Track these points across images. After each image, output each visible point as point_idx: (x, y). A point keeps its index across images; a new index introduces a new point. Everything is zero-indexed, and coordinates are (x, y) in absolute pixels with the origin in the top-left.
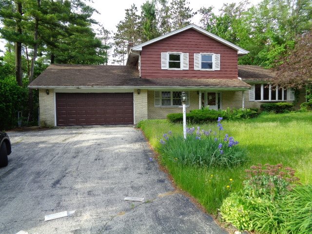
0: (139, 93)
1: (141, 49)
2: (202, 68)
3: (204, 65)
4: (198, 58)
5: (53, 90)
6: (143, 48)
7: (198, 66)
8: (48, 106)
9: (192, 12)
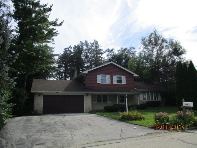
0: (87, 96)
1: (87, 73)
2: (117, 83)
3: (118, 82)
4: (115, 78)
5: (42, 94)
6: (88, 72)
7: (115, 82)
8: (39, 103)
9: (103, 51)
